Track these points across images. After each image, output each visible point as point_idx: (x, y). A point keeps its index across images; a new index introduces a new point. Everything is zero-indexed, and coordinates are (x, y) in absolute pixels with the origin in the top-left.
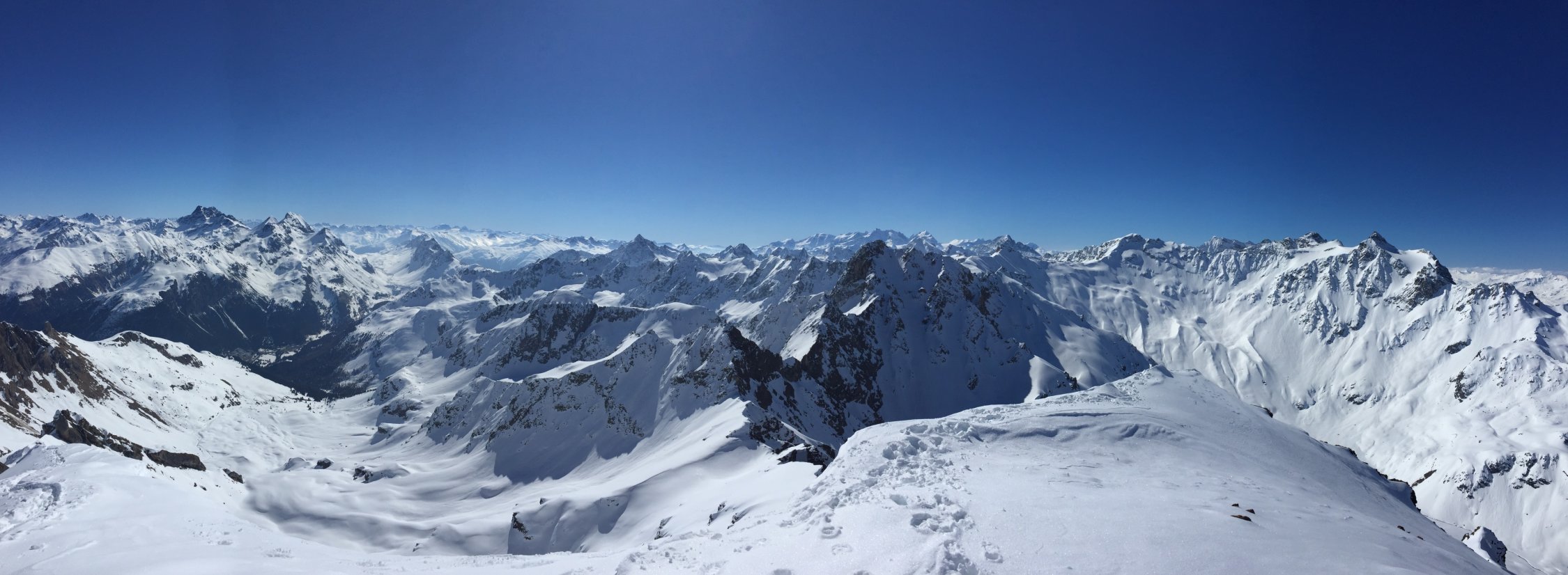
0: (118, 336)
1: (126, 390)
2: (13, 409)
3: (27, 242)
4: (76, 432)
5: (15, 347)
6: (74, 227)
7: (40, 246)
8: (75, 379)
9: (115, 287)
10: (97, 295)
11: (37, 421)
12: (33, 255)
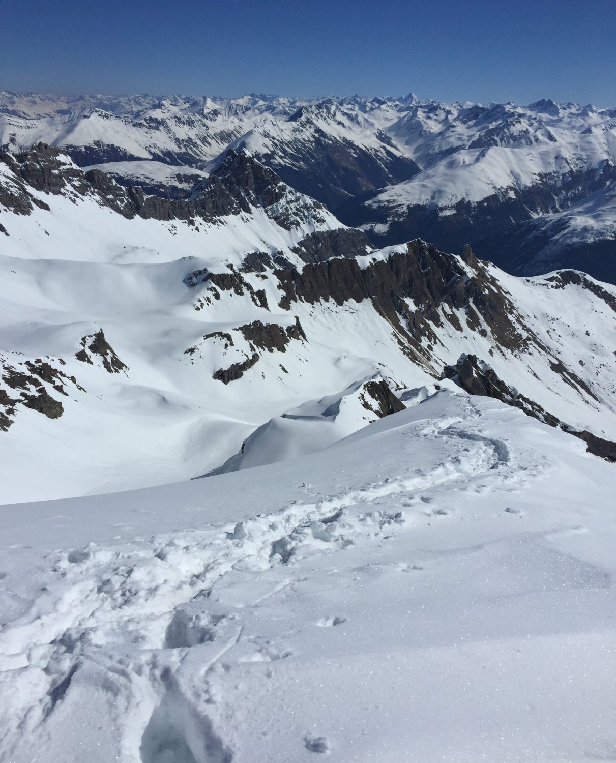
0: (554, 274)
1: (551, 346)
2: (415, 342)
3: (460, 139)
4: (480, 382)
5: (426, 270)
6: (522, 120)
7: (474, 145)
8: (489, 320)
9: (562, 206)
10: (535, 216)
11: (439, 361)
12: (464, 157)
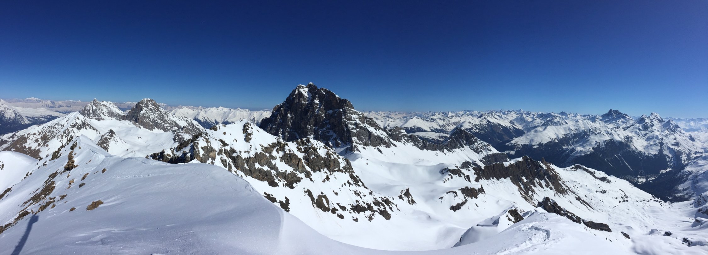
0: (573, 166)
1: (575, 191)
2: (527, 193)
3: (538, 123)
4: (551, 207)
5: (529, 167)
6: (557, 118)
7: (543, 125)
8: (553, 184)
9: (572, 144)
10: (564, 148)
11: (536, 200)
12: (540, 129)
